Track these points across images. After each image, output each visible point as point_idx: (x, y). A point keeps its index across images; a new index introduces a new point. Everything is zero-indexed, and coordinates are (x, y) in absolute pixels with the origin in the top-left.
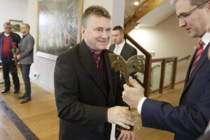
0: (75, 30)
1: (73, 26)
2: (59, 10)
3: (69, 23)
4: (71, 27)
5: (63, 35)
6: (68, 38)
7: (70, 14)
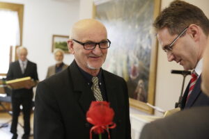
0: (146, 53)
1: (145, 47)
2: (124, 19)
3: (138, 41)
4: (141, 48)
5: (128, 60)
6: (137, 65)
7: (139, 25)
